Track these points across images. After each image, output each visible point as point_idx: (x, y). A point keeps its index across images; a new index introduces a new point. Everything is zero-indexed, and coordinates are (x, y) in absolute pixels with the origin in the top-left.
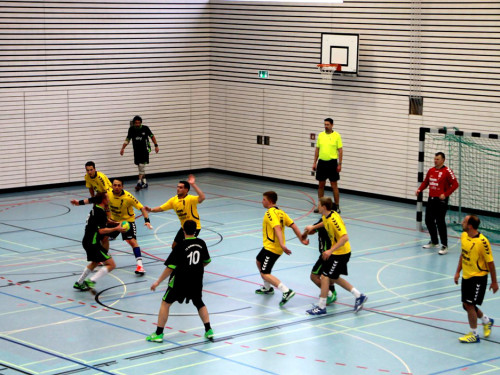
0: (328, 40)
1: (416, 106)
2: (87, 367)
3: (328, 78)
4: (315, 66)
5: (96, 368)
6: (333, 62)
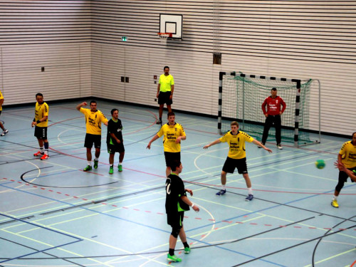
0: (164, 18)
1: (217, 59)
2: (16, 220)
3: (164, 41)
4: (156, 34)
5: (21, 220)
6: (167, 31)
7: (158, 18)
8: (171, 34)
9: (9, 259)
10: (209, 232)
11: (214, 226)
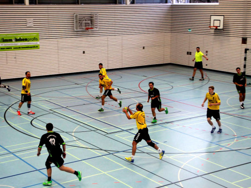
0: (213, 18)
2: (123, 130)
3: (213, 31)
4: (208, 27)
5: (126, 131)
6: (215, 25)
7: (210, 18)
8: (217, 27)
9: (119, 152)
10: (233, 143)
11: (236, 139)
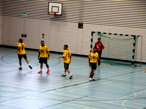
1: (81, 26)
7: (48, 4)
